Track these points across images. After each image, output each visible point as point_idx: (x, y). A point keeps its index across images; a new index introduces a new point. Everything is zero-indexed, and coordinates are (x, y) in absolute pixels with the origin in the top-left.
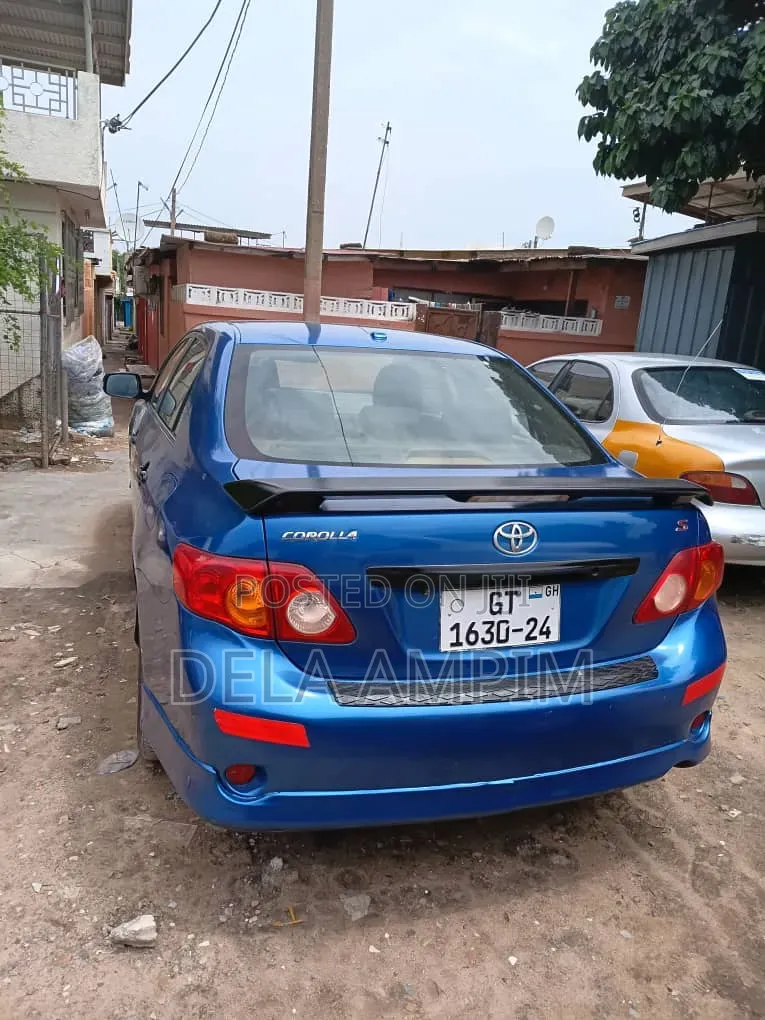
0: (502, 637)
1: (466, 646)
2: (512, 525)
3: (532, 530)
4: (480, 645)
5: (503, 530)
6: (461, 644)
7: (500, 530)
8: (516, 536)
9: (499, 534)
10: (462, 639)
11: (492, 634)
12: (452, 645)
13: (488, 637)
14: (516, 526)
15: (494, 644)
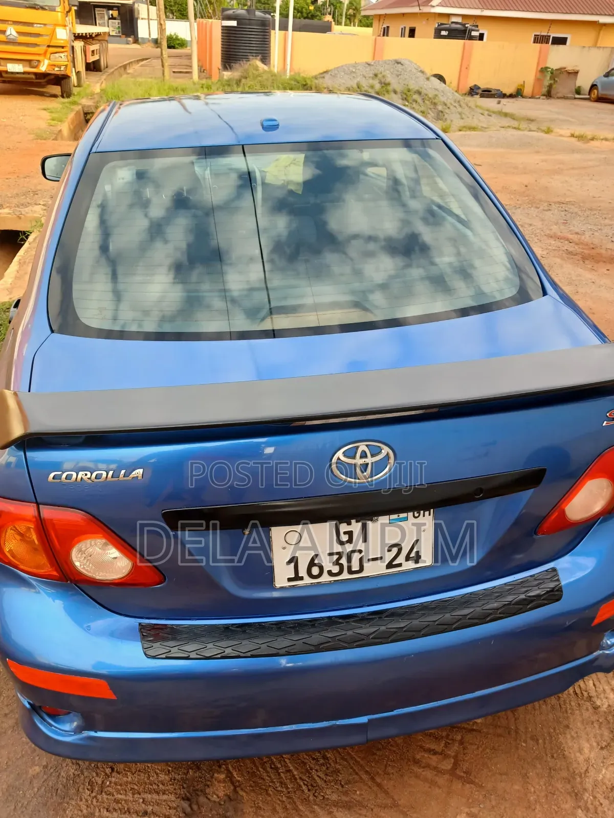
0: (355, 567)
1: (308, 580)
2: (357, 448)
3: (385, 450)
4: (325, 578)
5: (345, 454)
6: (302, 578)
7: (340, 454)
8: (362, 461)
9: (339, 459)
10: (303, 572)
11: (341, 566)
12: (290, 580)
13: (336, 569)
14: (363, 447)
15: (345, 576)
